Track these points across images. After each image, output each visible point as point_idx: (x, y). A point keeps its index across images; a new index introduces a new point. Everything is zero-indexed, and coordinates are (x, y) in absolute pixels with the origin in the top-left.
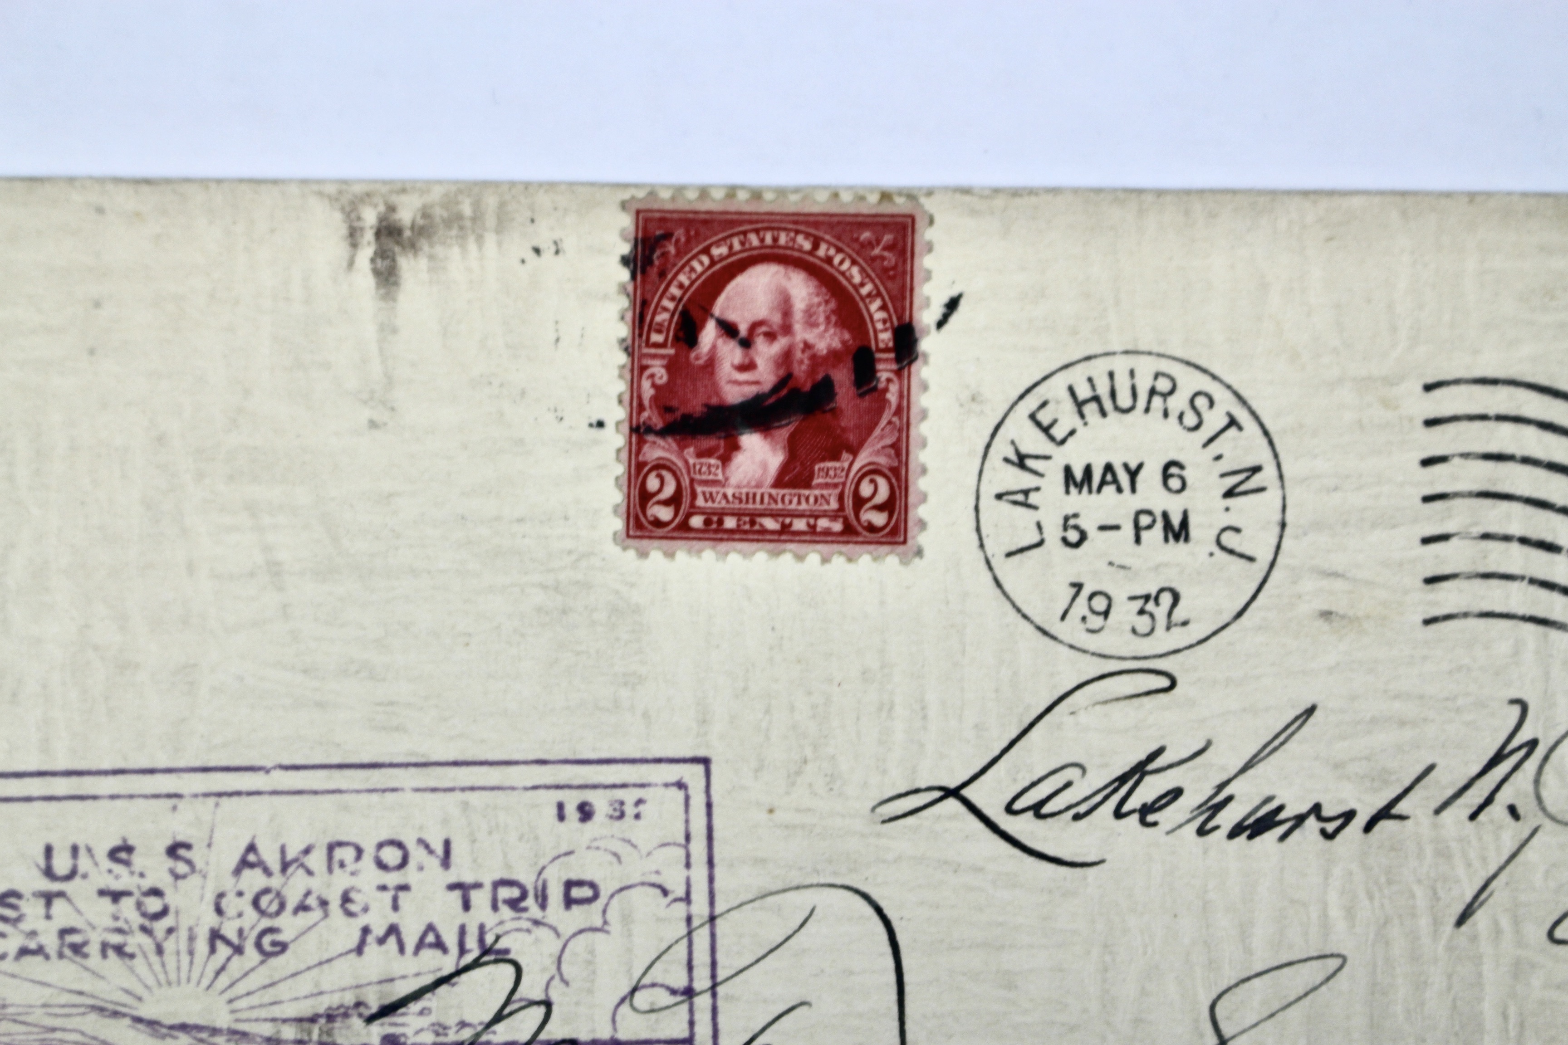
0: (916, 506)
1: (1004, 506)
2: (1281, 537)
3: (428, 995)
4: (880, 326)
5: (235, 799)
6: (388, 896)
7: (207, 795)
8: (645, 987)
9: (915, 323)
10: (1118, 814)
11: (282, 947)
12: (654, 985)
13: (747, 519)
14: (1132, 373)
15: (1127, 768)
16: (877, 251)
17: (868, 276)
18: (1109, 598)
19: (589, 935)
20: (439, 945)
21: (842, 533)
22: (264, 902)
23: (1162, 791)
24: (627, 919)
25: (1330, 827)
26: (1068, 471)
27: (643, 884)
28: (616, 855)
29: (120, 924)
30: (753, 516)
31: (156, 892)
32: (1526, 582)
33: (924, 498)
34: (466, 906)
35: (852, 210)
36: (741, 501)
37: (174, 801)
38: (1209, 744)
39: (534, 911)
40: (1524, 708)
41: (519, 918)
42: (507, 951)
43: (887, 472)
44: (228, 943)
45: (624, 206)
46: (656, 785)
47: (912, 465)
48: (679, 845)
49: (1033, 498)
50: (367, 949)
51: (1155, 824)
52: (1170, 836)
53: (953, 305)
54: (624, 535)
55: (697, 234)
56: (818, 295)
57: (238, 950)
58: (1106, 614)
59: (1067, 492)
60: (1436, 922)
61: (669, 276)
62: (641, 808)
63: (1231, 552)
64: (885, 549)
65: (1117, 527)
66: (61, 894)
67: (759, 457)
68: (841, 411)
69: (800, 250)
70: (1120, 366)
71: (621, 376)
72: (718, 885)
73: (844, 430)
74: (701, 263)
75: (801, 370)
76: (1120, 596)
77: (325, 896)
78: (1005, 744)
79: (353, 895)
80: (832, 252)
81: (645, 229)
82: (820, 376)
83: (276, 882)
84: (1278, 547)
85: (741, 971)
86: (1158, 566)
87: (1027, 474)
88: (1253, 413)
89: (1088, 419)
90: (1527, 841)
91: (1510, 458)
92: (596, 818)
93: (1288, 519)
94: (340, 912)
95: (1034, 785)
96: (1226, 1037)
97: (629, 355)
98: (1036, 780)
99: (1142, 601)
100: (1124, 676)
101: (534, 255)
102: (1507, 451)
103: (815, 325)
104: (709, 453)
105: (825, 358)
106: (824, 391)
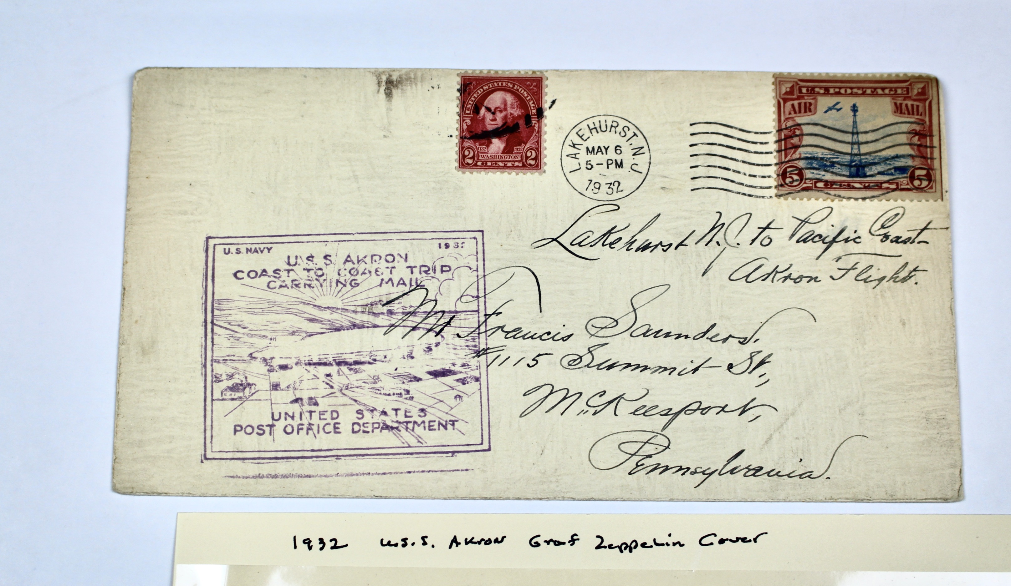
0: (543, 159)
1: (569, 158)
2: (649, 166)
3: (401, 298)
4: (532, 108)
5: (344, 242)
6: (389, 270)
7: (335, 241)
8: (465, 295)
9: (542, 108)
10: (603, 245)
11: (358, 284)
12: (467, 295)
13: (494, 163)
14: (606, 121)
15: (605, 232)
16: (531, 87)
17: (529, 94)
18: (600, 184)
19: (448, 280)
20: (404, 284)
21: (522, 167)
22: (352, 272)
23: (616, 238)
24: (459, 276)
25: (665, 248)
26: (587, 148)
27: (464, 266)
28: (456, 258)
29: (310, 278)
30: (496, 162)
31: (320, 269)
32: (721, 179)
33: (546, 156)
34: (412, 273)
35: (524, 76)
37: (326, 243)
38: (629, 224)
39: (432, 274)
40: (721, 214)
41: (428, 276)
42: (424, 286)
43: (535, 149)
44: (342, 283)
45: (458, 75)
46: (468, 238)
47: (542, 147)
48: (474, 255)
49: (577, 156)
50: (382, 285)
51: (614, 248)
52: (618, 251)
53: (554, 102)
54: (458, 168)
55: (479, 83)
56: (514, 100)
57: (345, 285)
58: (599, 188)
59: (587, 154)
60: (697, 274)
61: (471, 95)
62: (463, 244)
63: (635, 171)
64: (535, 170)
65: (602, 164)
66: (292, 270)
67: (497, 145)
69: (509, 87)
70: (602, 119)
71: (457, 123)
72: (486, 266)
73: (522, 137)
74: (481, 91)
75: (510, 120)
76: (603, 182)
77: (370, 270)
78: (570, 226)
79: (378, 270)
80: (518, 88)
81: (464, 82)
82: (515, 123)
83: (356, 266)
84: (649, 169)
85: (493, 291)
86: (614, 175)
87: (575, 149)
88: (641, 132)
89: (593, 134)
90: (722, 251)
91: (715, 144)
92: (450, 248)
93: (651, 162)
94: (375, 275)
95: (578, 237)
96: (635, 308)
97: (459, 117)
98: (579, 235)
99: (609, 185)
100: (604, 206)
101: (432, 88)
102: (715, 142)
103: (514, 108)
104: (483, 144)
105: (517, 117)
106: (516, 127)
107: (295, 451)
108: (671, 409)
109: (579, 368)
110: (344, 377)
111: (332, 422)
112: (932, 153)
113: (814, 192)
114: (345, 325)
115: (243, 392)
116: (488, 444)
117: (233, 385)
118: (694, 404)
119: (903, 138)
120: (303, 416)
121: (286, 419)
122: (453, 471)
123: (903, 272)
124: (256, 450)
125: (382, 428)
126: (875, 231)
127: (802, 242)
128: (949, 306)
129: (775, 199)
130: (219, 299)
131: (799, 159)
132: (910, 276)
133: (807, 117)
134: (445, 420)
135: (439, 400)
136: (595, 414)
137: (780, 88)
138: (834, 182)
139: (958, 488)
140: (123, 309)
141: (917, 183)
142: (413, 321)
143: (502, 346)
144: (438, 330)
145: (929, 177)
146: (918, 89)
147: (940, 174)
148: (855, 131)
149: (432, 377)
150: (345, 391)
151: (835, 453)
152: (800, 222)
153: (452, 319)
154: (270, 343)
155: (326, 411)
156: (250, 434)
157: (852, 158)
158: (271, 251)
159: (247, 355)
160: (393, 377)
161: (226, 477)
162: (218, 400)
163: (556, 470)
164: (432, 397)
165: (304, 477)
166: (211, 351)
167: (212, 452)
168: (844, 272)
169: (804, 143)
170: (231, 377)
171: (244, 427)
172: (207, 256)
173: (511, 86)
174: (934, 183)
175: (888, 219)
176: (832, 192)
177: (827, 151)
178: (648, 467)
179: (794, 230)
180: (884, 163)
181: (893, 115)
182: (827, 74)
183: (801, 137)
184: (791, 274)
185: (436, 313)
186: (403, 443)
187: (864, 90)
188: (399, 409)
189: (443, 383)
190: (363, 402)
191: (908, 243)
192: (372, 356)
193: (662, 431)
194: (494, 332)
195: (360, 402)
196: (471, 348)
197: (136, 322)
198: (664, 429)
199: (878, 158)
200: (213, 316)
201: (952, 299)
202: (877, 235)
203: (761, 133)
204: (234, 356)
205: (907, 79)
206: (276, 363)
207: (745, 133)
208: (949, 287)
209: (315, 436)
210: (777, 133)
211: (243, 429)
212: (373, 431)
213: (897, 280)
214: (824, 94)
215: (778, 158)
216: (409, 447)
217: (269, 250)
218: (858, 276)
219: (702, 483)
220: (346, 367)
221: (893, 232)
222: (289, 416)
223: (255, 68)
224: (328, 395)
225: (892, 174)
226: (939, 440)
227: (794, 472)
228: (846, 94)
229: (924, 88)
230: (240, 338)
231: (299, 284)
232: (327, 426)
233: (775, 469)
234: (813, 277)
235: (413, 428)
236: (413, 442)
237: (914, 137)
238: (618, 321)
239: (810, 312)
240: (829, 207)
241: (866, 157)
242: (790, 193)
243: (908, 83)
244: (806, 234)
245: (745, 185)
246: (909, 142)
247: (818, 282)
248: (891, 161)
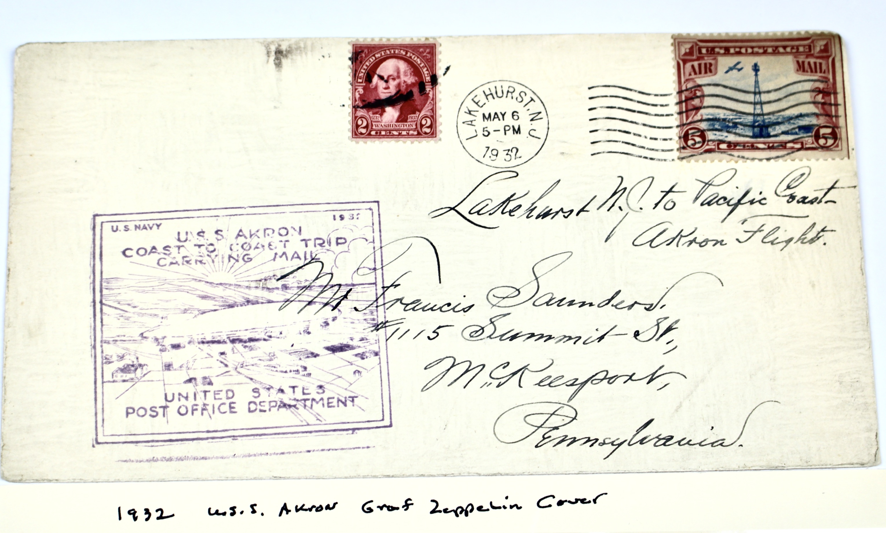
0: (439, 126)
1: (465, 125)
2: (548, 132)
3: (295, 272)
4: (426, 75)
5: (235, 216)
6: (283, 244)
7: (227, 216)
8: (361, 268)
9: (437, 74)
10: (503, 213)
11: (251, 259)
12: (364, 267)
13: (388, 132)
14: (502, 87)
15: (505, 200)
16: (425, 54)
17: (422, 61)
18: (497, 151)
19: (344, 253)
20: (299, 257)
21: (417, 135)
22: (245, 246)
23: (516, 206)
24: (355, 248)
25: (566, 215)
26: (484, 115)
27: (360, 238)
28: (351, 230)
29: (201, 254)
30: (390, 131)
31: (212, 245)
32: (621, 142)
33: (441, 124)
34: (306, 246)
35: (417, 43)
36: (386, 127)
37: (217, 218)
38: (529, 191)
39: (327, 247)
40: (622, 179)
41: (323, 249)
42: (319, 259)
43: (430, 117)
44: (234, 259)
45: (349, 43)
46: (363, 209)
47: (437, 115)
48: (370, 226)
49: (474, 123)
50: (276, 259)
51: (514, 215)
52: (518, 218)
53: (448, 69)
54: (351, 137)
55: (371, 51)
56: (408, 67)
57: (237, 261)
58: (497, 155)
59: (484, 121)
60: (599, 241)
61: (363, 63)
62: (359, 216)
63: (533, 136)
64: (430, 139)
65: (499, 131)
66: (183, 246)
67: (391, 114)
68: (415, 100)
69: (402, 54)
70: (498, 85)
71: (349, 92)
72: (382, 237)
73: (417, 105)
74: (373, 59)
75: (403, 88)
76: (501, 150)
77: (263, 244)
78: (468, 194)
79: (271, 244)
80: (411, 55)
81: (355, 50)
82: (409, 90)
83: (248, 240)
84: (547, 134)
85: (390, 262)
86: (512, 141)
87: (472, 116)
88: (538, 97)
89: (489, 100)
90: (625, 217)
91: (615, 107)
92: (345, 219)
93: (550, 126)
94: (268, 248)
95: (477, 205)
96: (538, 277)
97: (352, 85)
98: (477, 204)
99: (507, 151)
100: (503, 173)
101: (322, 58)
102: (614, 106)
103: (407, 76)
104: (376, 113)
105: (410, 85)
106: (410, 94)
107: (190, 432)
108: (577, 379)
109: (482, 339)
110: (239, 355)
111: (228, 402)
112: (837, 111)
113: (717, 153)
114: (238, 301)
115: (135, 373)
116: (389, 420)
117: (124, 366)
118: (601, 373)
119: (807, 97)
120: (197, 396)
121: (179, 400)
122: (354, 449)
123: (811, 232)
124: (150, 433)
125: (280, 406)
126: (781, 192)
127: (706, 205)
128: (860, 266)
129: (677, 161)
130: (108, 278)
131: (701, 120)
132: (819, 236)
133: (708, 78)
134: (344, 396)
135: (338, 376)
136: (498, 386)
137: (679, 49)
138: (738, 143)
139: (874, 453)
140: (8, 291)
141: (822, 142)
142: (308, 296)
143: (401, 319)
144: (334, 304)
145: (834, 136)
146: (821, 46)
147: (846, 131)
148: (757, 90)
149: (329, 352)
150: (239, 369)
151: (747, 420)
152: (704, 184)
153: (348, 292)
154: (161, 322)
155: (221, 391)
156: (143, 416)
157: (755, 118)
158: (160, 227)
159: (138, 334)
160: (290, 354)
161: (119, 461)
162: (109, 382)
163: (460, 444)
164: (331, 373)
165: (200, 459)
166: (100, 332)
167: (104, 436)
168: (751, 234)
169: (705, 104)
170: (122, 358)
171: (136, 409)
172: (94, 234)
174: (840, 142)
175: (794, 179)
176: (736, 153)
177: (728, 112)
178: (555, 439)
179: (697, 193)
180: (788, 122)
181: (796, 73)
182: (727, 34)
183: (702, 98)
184: (696, 238)
185: (332, 286)
186: (302, 421)
187: (765, 49)
188: (297, 387)
189: (342, 359)
190: (259, 380)
191: (815, 204)
192: (267, 332)
193: (568, 402)
194: (392, 305)
195: (256, 380)
196: (369, 322)
197: (22, 303)
198: (570, 399)
199: (781, 117)
200: (102, 296)
201: (862, 258)
202: (783, 196)
203: (661, 95)
204: (124, 336)
205: (809, 36)
206: (168, 343)
207: (644, 96)
208: (859, 246)
209: (210, 417)
210: (678, 95)
211: (136, 411)
212: (270, 410)
213: (805, 241)
214: (725, 54)
215: (679, 120)
216: (308, 425)
217: (158, 226)
218: (765, 238)
219: (611, 454)
220: (241, 344)
221: (799, 193)
222: (183, 396)
223: (140, 41)
224: (222, 374)
225: (796, 134)
226: (853, 403)
227: (705, 440)
228: (747, 54)
229: (826, 45)
230: (130, 317)
231: (190, 260)
232: (222, 406)
233: (685, 438)
234: (719, 240)
235: (312, 405)
236: (312, 420)
237: (818, 95)
238: (520, 290)
239: (717, 276)
240: (733, 169)
241: (769, 117)
242: (692, 156)
243: (810, 41)
244: (710, 197)
245: (646, 148)
246: (812, 100)
247: (723, 245)
248: (795, 121)
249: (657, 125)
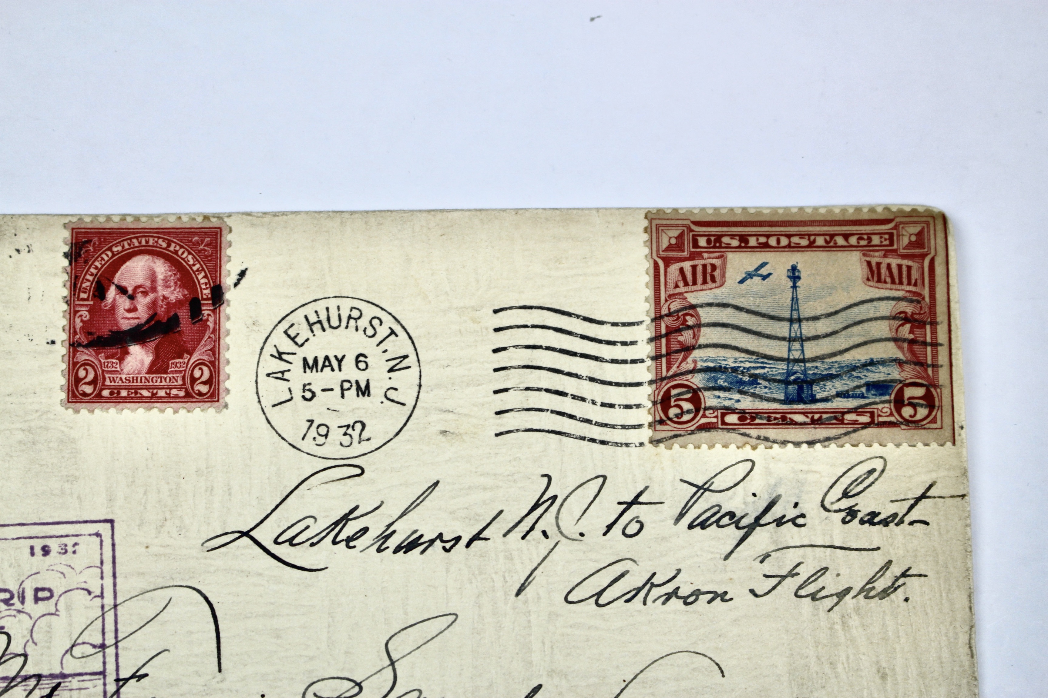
0: (224, 382)
1: (271, 380)
2: (419, 392)
4: (203, 286)
8: (79, 644)
9: (222, 285)
10: (334, 542)
12: (84, 643)
13: (133, 391)
14: (338, 307)
15: (339, 518)
16: (201, 247)
17: (197, 260)
18: (328, 427)
19: (48, 617)
21: (185, 397)
23: (358, 530)
24: (69, 608)
25: (448, 546)
26: (305, 360)
27: (77, 589)
28: (62, 573)
30: (137, 389)
32: (549, 412)
33: (228, 377)
35: (188, 226)
36: (129, 382)
38: (382, 502)
39: (18, 605)
40: (550, 479)
41: (10, 609)
42: (3, 628)
43: (208, 363)
45: (65, 226)
46: (85, 535)
47: (222, 360)
48: (97, 567)
49: (287, 376)
51: (354, 547)
52: (362, 553)
53: (242, 274)
54: (66, 402)
55: (105, 240)
56: (170, 271)
58: (326, 436)
59: (305, 372)
60: (506, 594)
61: (90, 263)
62: (77, 547)
63: (393, 401)
64: (208, 405)
65: (332, 390)
67: (139, 357)
68: (183, 332)
69: (161, 247)
70: (332, 304)
71: (64, 317)
72: (118, 588)
73: (185, 342)
74: (107, 255)
75: (161, 311)
76: (333, 426)
78: (273, 507)
80: (178, 248)
81: (76, 238)
82: (172, 314)
84: (418, 398)
85: (131, 634)
86: (353, 410)
87: (283, 363)
88: (403, 327)
89: (315, 333)
90: (553, 549)
91: (540, 347)
92: (51, 554)
93: (422, 383)
95: (289, 528)
96: (394, 660)
97: (68, 305)
98: (290, 525)
99: (345, 428)
100: (337, 468)
101: (16, 253)
102: (538, 344)
103: (169, 287)
104: (112, 357)
105: (174, 305)
106: (174, 321)
112: (935, 356)
113: (720, 432)
119: (884, 329)
123: (882, 578)
126: (832, 503)
127: (698, 528)
128: (968, 642)
129: (649, 446)
131: (694, 371)
132: (896, 585)
133: (708, 292)
137: (658, 238)
138: (757, 413)
141: (907, 411)
145: (930, 401)
146: (911, 235)
147: (950, 395)
148: (795, 316)
152: (695, 489)
153: (54, 689)
157: (790, 367)
168: (774, 581)
169: (702, 341)
173: (164, 245)
174: (940, 411)
175: (856, 480)
176: (754, 432)
177: (743, 355)
179: (683, 505)
180: (848, 375)
181: (865, 284)
182: (744, 209)
183: (696, 330)
184: (678, 588)
185: (26, 678)
187: (812, 238)
191: (892, 525)
201: (971, 627)
202: (835, 511)
203: (624, 324)
205: (889, 216)
207: (594, 325)
208: (967, 604)
210: (654, 324)
213: (872, 593)
214: (739, 247)
215: (654, 371)
218: (800, 588)
221: (865, 505)
225: (862, 396)
228: (778, 248)
229: (920, 234)
234: (719, 593)
237: (902, 325)
238: (362, 684)
239: (713, 658)
240: (747, 460)
241: (815, 364)
242: (676, 436)
243: (891, 225)
244: (705, 512)
245: (594, 423)
246: (893, 335)
247: (727, 601)
248: (860, 372)
249: (614, 380)
